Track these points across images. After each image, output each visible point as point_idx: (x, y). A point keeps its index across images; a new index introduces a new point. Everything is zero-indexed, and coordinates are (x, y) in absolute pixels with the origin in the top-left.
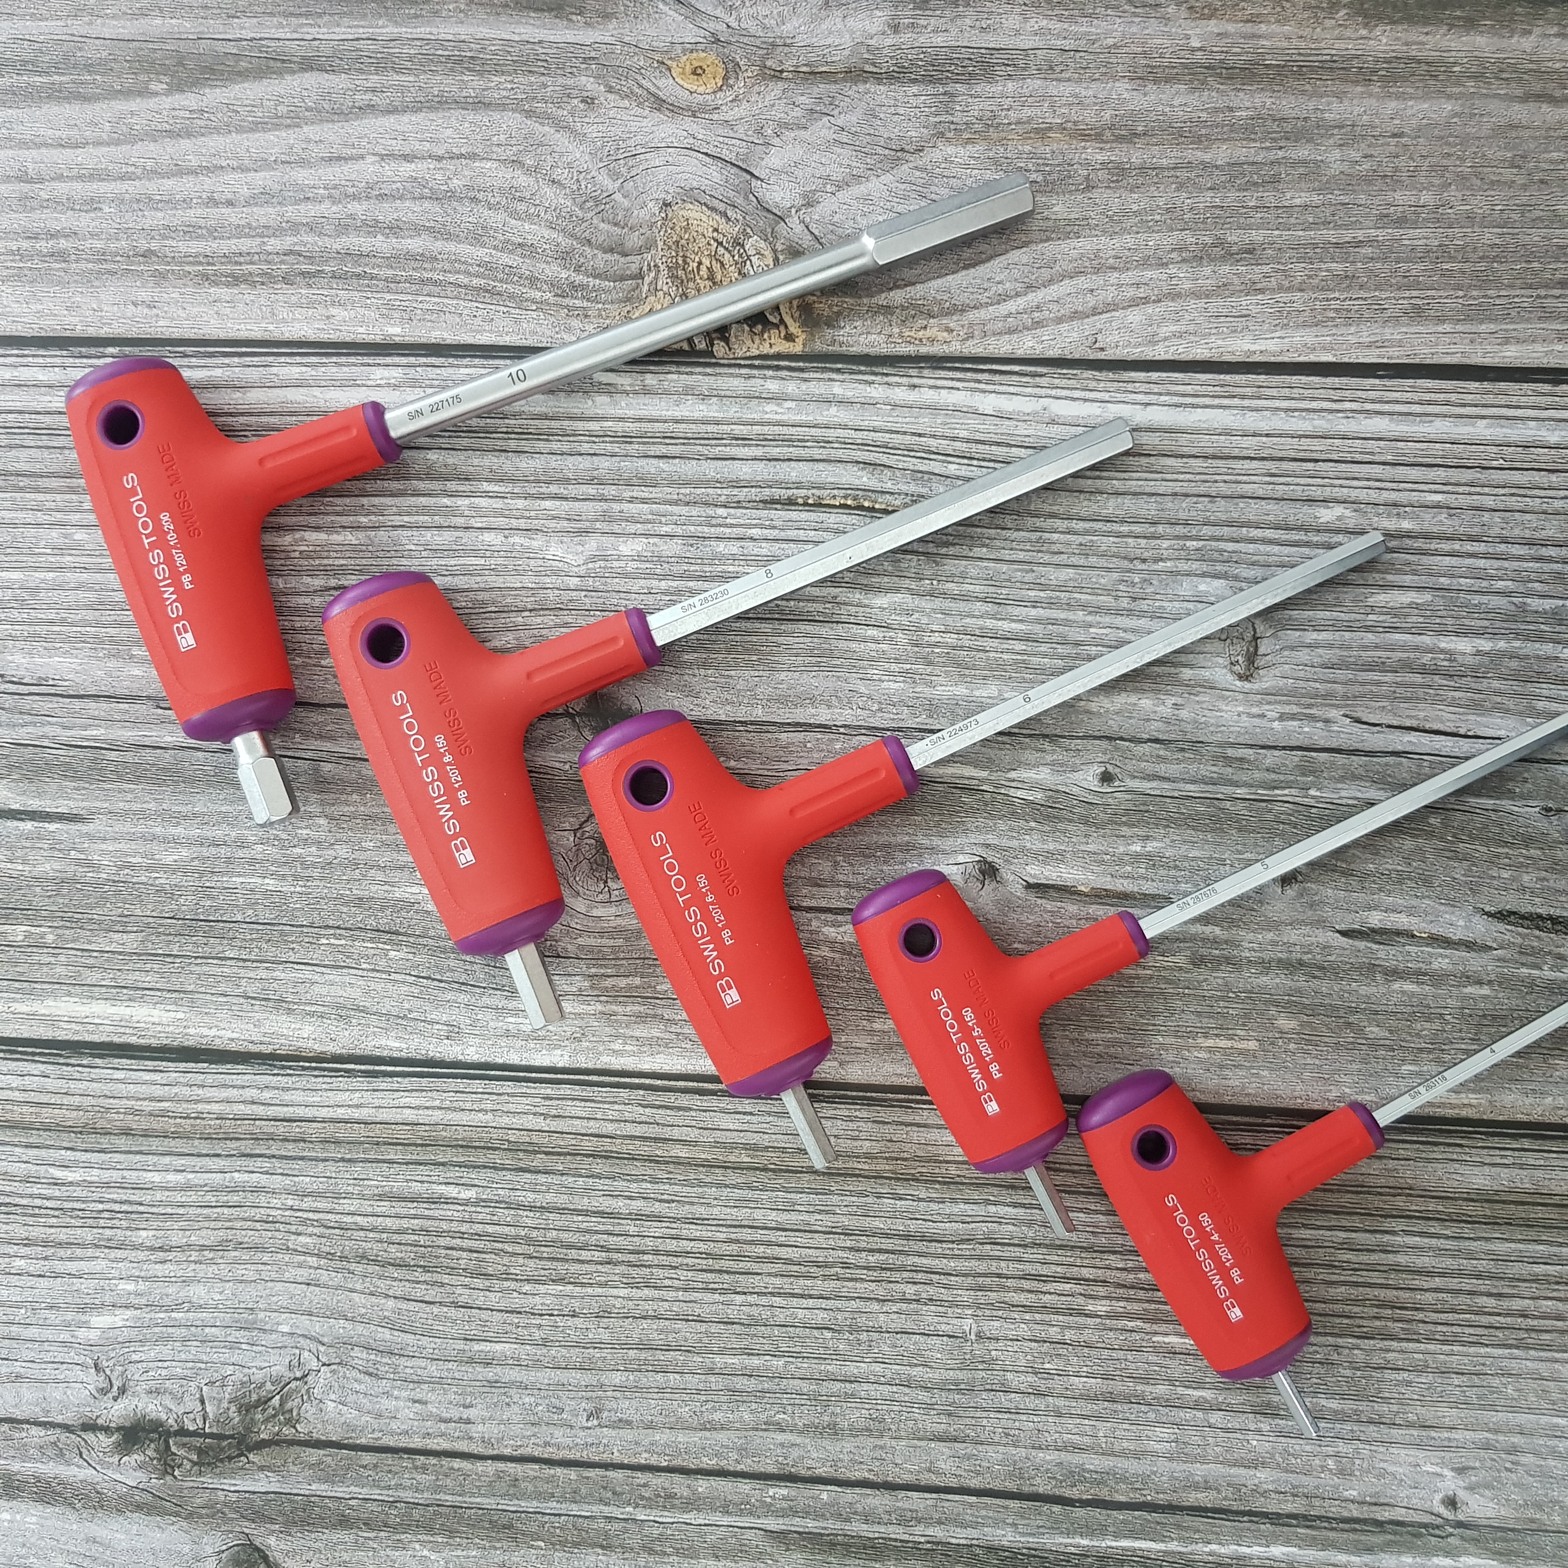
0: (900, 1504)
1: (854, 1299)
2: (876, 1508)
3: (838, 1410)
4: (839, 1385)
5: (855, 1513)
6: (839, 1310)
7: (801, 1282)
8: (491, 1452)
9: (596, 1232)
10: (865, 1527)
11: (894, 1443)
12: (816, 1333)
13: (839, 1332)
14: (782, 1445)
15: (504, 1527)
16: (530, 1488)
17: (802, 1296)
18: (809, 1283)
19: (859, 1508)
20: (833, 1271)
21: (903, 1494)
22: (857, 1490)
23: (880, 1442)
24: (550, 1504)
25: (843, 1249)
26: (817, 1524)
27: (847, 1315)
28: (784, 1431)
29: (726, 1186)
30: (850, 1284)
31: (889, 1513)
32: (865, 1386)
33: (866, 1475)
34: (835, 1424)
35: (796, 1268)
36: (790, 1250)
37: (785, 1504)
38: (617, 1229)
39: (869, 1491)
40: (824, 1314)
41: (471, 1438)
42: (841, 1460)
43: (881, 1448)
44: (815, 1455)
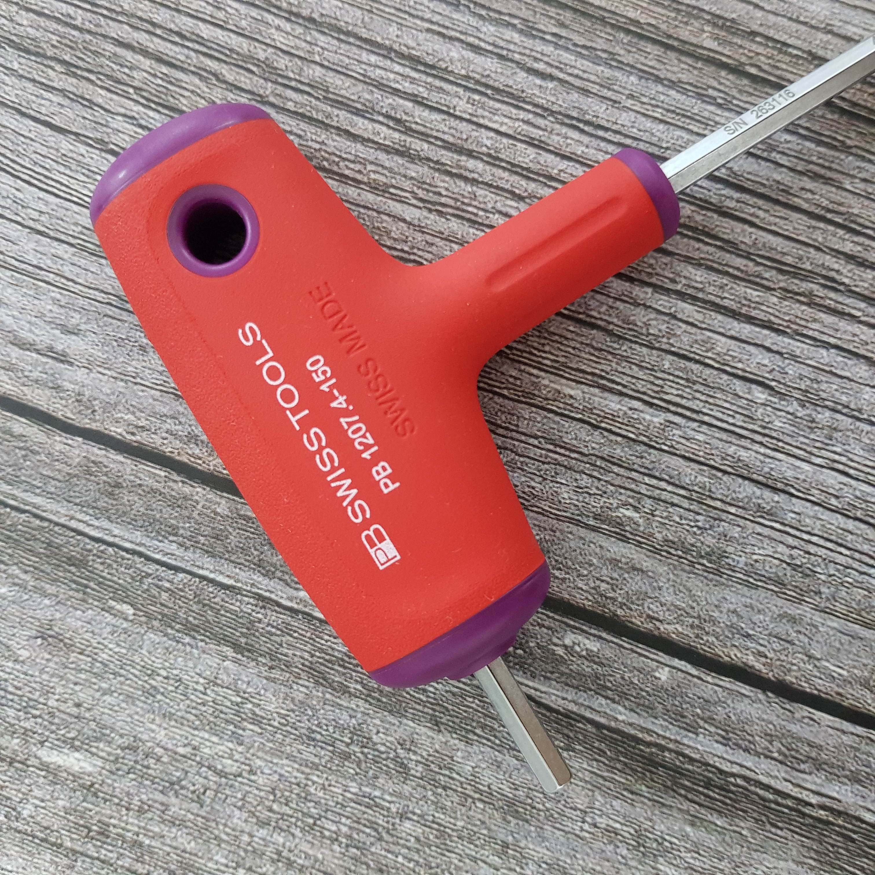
0: (795, 728)
1: (828, 346)
2: (749, 722)
3: (736, 532)
4: (750, 489)
5: (709, 720)
6: (794, 357)
7: (742, 289)
8: (86, 423)
9: (396, 92)
10: (719, 749)
11: (818, 618)
12: (739, 386)
13: (782, 396)
14: (615, 562)
15: (71, 561)
16: (139, 506)
17: (734, 314)
18: (754, 294)
19: (720, 713)
20: (806, 286)
21: (805, 711)
22: (726, 682)
23: (793, 610)
24: (166, 546)
25: (837, 253)
26: (634, 719)
27: (806, 371)
28: (625, 540)
29: (658, 80)
30: (829, 319)
31: (770, 737)
32: (798, 505)
33: (751, 660)
34: (723, 555)
35: (739, 262)
36: (739, 227)
37: (587, 668)
38: (435, 98)
39: (746, 689)
40: (765, 358)
41: (57, 388)
42: (714, 621)
43: (793, 620)
44: (668, 598)
